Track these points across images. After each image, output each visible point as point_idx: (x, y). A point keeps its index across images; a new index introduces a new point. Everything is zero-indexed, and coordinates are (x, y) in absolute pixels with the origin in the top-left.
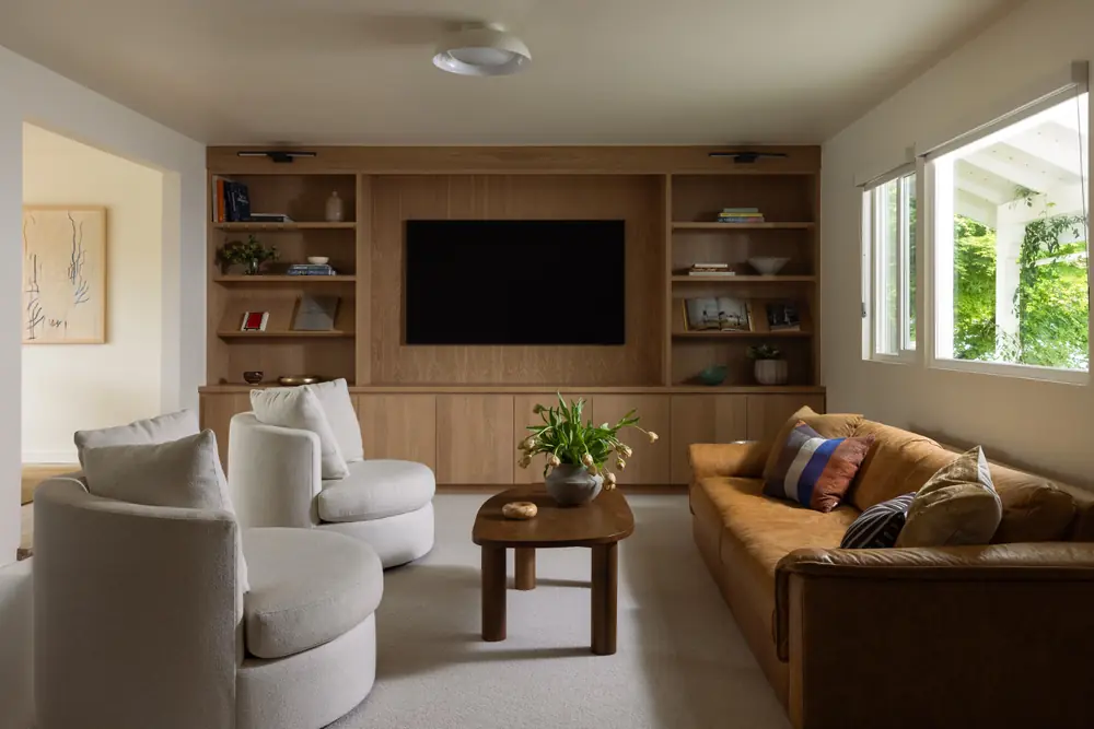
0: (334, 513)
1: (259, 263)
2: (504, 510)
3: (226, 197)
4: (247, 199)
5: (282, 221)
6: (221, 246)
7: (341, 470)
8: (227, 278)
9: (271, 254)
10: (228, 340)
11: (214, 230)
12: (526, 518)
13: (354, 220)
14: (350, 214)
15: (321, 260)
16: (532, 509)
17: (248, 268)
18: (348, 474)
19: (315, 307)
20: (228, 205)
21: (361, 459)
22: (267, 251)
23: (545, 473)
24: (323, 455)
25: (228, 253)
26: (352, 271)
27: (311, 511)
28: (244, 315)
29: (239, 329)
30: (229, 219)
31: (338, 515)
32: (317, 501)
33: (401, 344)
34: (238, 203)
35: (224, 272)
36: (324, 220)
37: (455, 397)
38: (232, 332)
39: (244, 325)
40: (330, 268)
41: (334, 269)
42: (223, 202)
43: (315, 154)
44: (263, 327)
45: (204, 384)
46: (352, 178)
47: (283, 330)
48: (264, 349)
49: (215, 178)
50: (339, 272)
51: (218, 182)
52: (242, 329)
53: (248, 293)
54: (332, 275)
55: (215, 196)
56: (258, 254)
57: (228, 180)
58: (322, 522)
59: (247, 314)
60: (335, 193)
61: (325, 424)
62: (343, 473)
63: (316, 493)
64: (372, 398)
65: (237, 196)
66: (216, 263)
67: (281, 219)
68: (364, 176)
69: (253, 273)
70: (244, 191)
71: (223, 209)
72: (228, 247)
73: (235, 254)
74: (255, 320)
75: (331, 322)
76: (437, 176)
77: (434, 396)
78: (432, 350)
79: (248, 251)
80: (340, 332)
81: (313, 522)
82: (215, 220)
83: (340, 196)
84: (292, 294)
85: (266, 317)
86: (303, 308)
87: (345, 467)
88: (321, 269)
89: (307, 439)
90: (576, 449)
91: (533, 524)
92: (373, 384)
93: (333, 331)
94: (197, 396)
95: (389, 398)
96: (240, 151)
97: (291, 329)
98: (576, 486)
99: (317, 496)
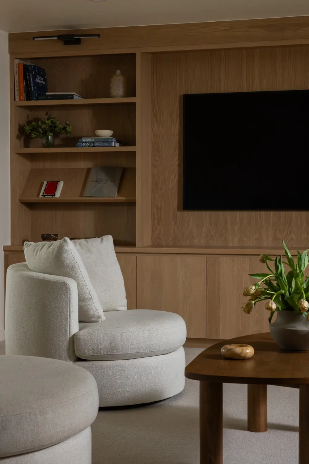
0: (88, 352)
1: (54, 137)
2: (223, 350)
3: (25, 78)
4: (45, 80)
5: (72, 98)
6: (23, 122)
7: (96, 314)
8: (28, 150)
9: (64, 129)
10: (31, 206)
11: (16, 108)
12: (242, 359)
13: (134, 95)
14: (131, 91)
15: (106, 133)
16: (249, 351)
17: (44, 141)
18: (103, 318)
19: (102, 176)
20: (27, 86)
21: (125, 308)
22: (61, 126)
23: (270, 320)
24: (81, 300)
25: (28, 128)
26: (133, 144)
27: (68, 349)
28: (43, 183)
29: (38, 196)
30: (29, 98)
31: (91, 354)
32: (73, 340)
33: (179, 209)
34: (36, 84)
35: (26, 145)
36: (109, 96)
37: (222, 259)
38: (32, 198)
39: (42, 193)
40: (114, 140)
41: (118, 141)
42: (23, 84)
43: (98, 35)
44: (58, 194)
45: (9, 243)
46: (133, 56)
47: (74, 197)
48: (60, 214)
49: (17, 61)
50: (122, 144)
51: (19, 64)
52: (40, 196)
53: (48, 165)
54: (116, 146)
55: (16, 78)
56: (53, 128)
57: (28, 63)
58: (79, 360)
59: (45, 183)
60: (118, 72)
61: (83, 272)
62: (99, 317)
63: (72, 334)
64: (149, 258)
65: (35, 77)
66: (18, 137)
67: (71, 97)
68: (143, 54)
69: (49, 145)
70: (41, 72)
71: (23, 90)
72: (29, 123)
73: (34, 129)
74: (52, 188)
75: (116, 190)
76: (211, 50)
77: (205, 256)
78: (206, 216)
79: (44, 126)
80: (123, 198)
81: (70, 359)
82: (17, 99)
83: (123, 74)
84: (83, 165)
85: (61, 185)
86: (92, 176)
87: (101, 313)
88: (107, 141)
89: (65, 284)
90: (297, 297)
91: (249, 365)
92: (153, 246)
93: (116, 197)
94: (3, 253)
95: (165, 258)
96: (35, 36)
97: (81, 196)
98: (296, 332)
99: (74, 335)
